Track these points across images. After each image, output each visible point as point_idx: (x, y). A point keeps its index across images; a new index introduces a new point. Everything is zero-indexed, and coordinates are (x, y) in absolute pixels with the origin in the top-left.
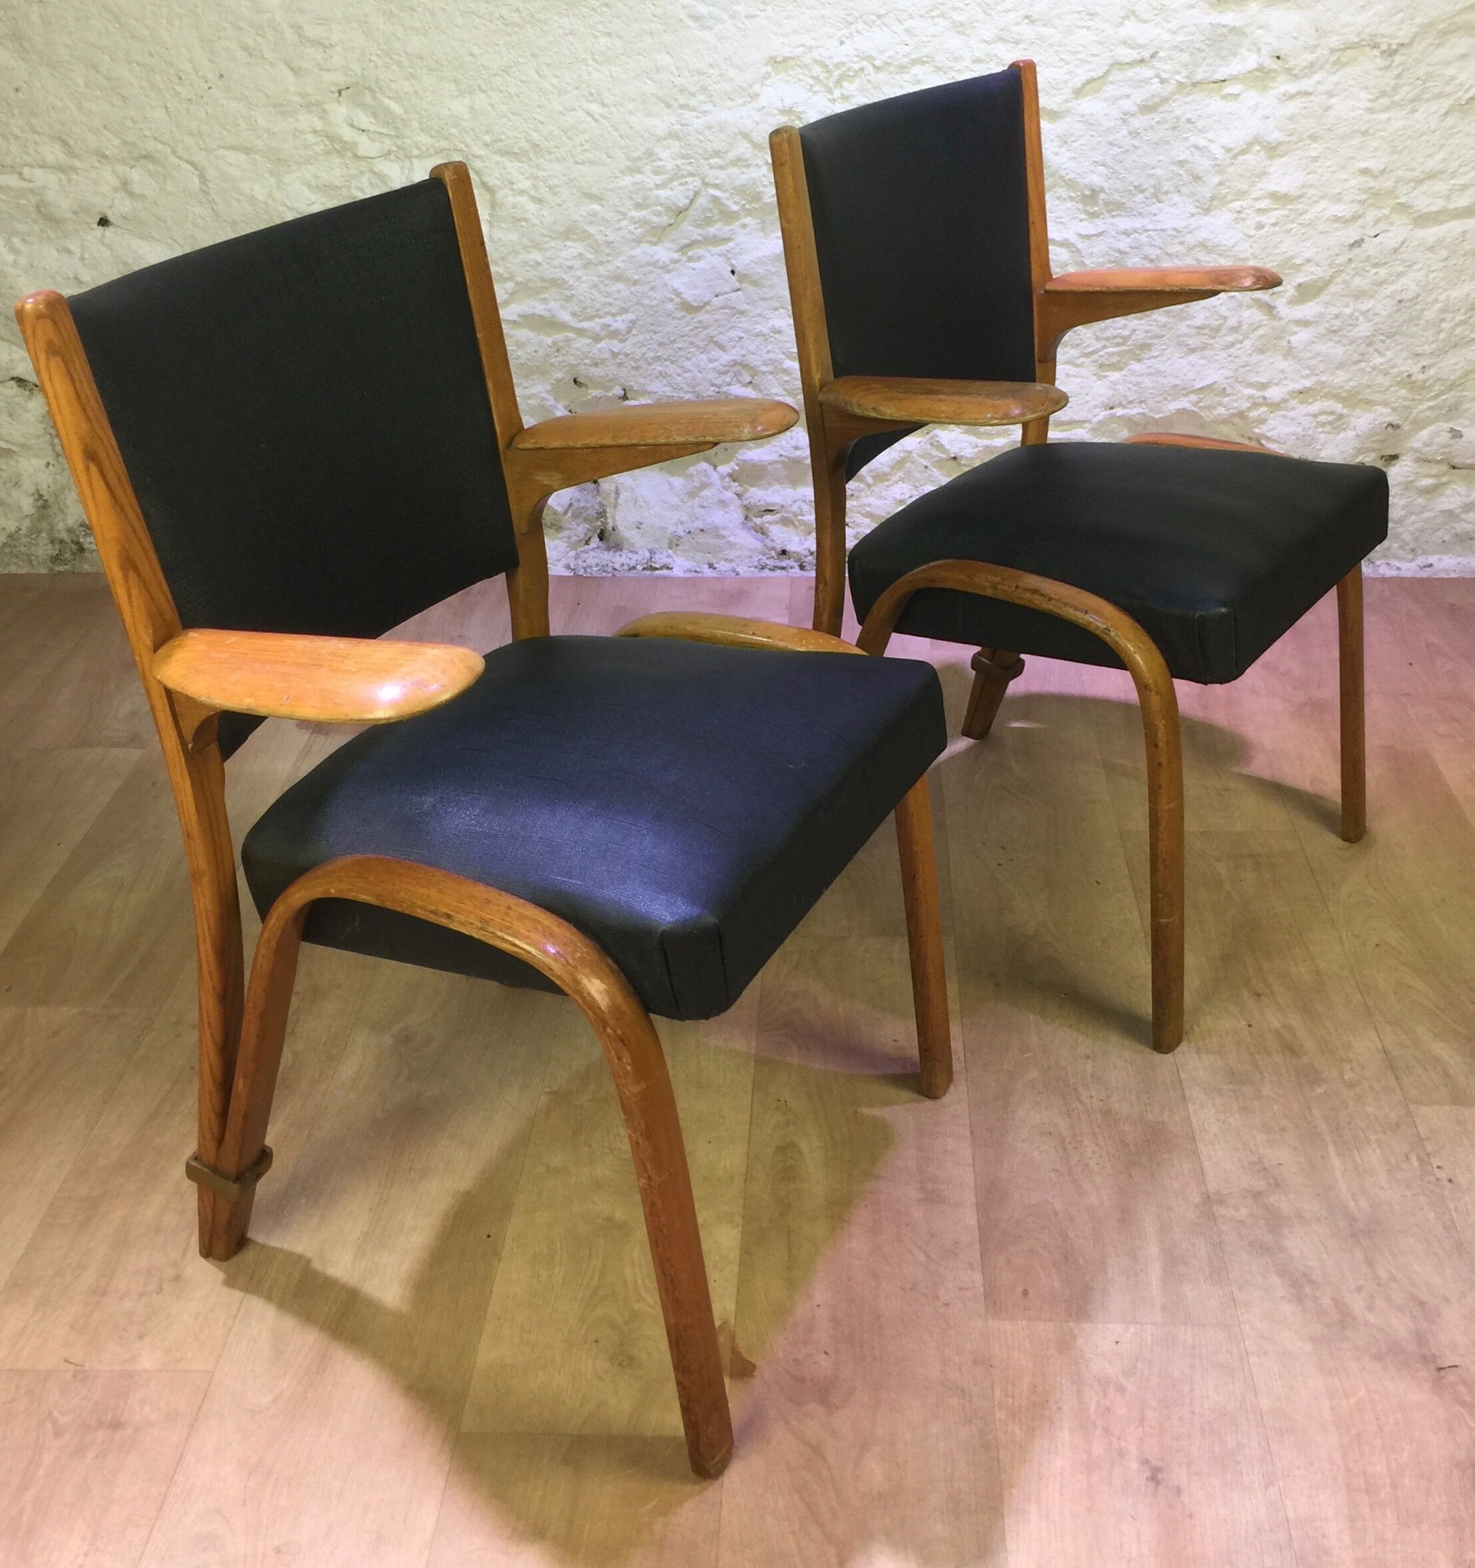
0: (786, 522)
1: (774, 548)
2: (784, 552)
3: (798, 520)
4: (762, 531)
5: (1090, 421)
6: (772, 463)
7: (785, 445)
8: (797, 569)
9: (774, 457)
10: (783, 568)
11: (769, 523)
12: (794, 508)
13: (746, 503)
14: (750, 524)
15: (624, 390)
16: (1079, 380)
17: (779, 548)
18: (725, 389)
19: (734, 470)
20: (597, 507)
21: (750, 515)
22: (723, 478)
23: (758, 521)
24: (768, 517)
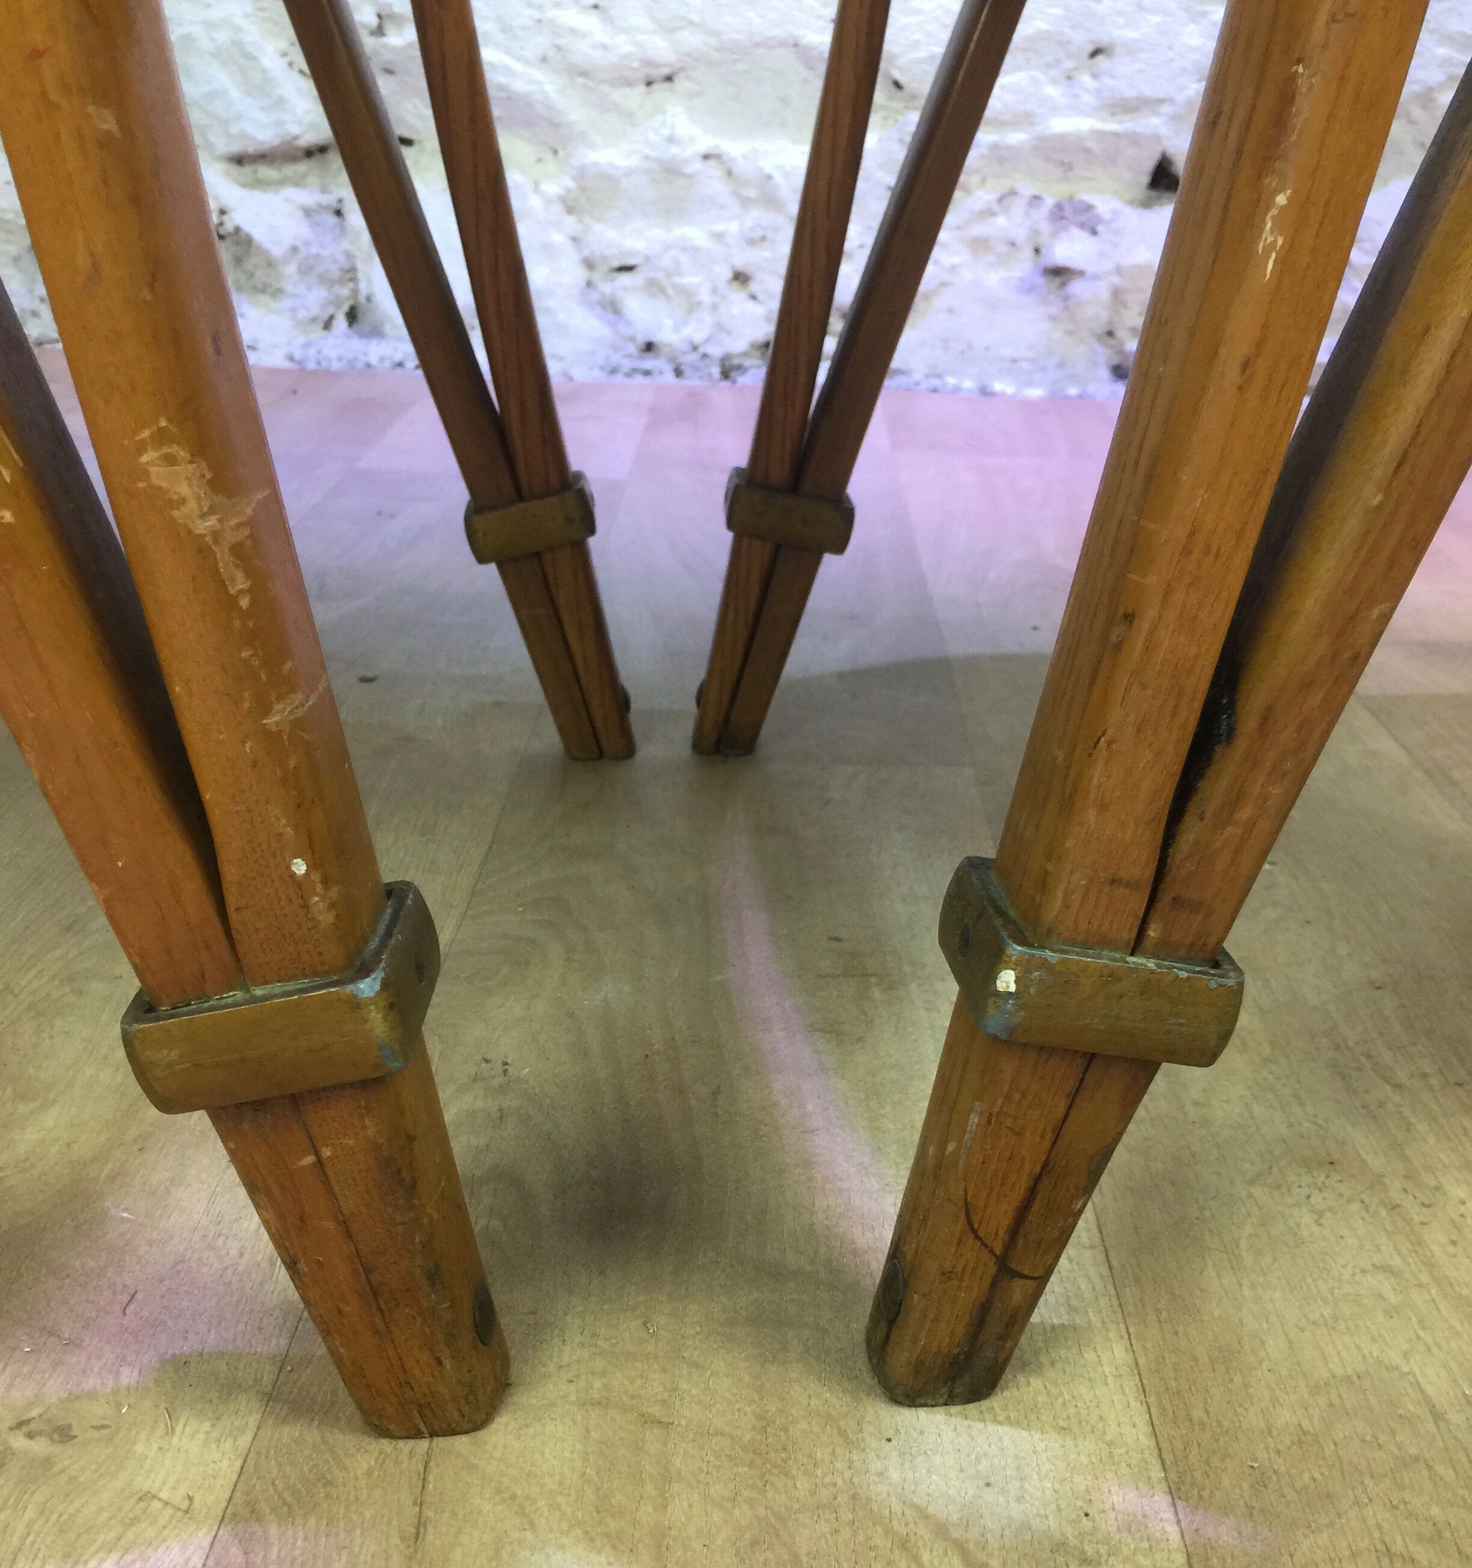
0: (654, 288)
1: (632, 339)
2: (649, 347)
3: (674, 286)
4: (612, 308)
5: (1170, 100)
6: (629, 172)
7: (651, 135)
8: (669, 377)
9: (635, 161)
10: (647, 373)
11: (625, 289)
12: (666, 262)
13: (586, 252)
14: (594, 296)
15: (379, 16)
16: (1157, 19)
17: (641, 339)
18: (550, 14)
19: (569, 190)
20: (341, 258)
21: (596, 277)
22: (548, 201)
23: (606, 288)
24: (625, 279)
